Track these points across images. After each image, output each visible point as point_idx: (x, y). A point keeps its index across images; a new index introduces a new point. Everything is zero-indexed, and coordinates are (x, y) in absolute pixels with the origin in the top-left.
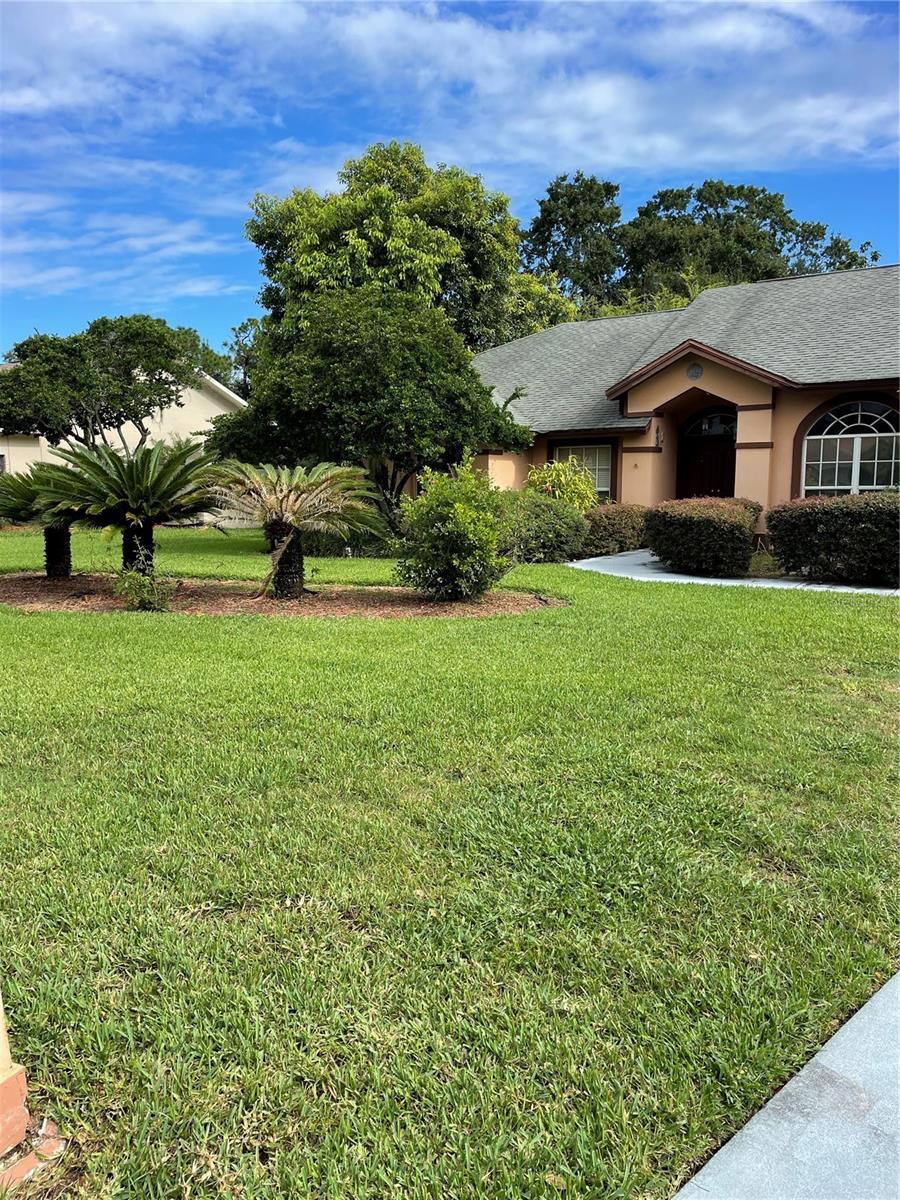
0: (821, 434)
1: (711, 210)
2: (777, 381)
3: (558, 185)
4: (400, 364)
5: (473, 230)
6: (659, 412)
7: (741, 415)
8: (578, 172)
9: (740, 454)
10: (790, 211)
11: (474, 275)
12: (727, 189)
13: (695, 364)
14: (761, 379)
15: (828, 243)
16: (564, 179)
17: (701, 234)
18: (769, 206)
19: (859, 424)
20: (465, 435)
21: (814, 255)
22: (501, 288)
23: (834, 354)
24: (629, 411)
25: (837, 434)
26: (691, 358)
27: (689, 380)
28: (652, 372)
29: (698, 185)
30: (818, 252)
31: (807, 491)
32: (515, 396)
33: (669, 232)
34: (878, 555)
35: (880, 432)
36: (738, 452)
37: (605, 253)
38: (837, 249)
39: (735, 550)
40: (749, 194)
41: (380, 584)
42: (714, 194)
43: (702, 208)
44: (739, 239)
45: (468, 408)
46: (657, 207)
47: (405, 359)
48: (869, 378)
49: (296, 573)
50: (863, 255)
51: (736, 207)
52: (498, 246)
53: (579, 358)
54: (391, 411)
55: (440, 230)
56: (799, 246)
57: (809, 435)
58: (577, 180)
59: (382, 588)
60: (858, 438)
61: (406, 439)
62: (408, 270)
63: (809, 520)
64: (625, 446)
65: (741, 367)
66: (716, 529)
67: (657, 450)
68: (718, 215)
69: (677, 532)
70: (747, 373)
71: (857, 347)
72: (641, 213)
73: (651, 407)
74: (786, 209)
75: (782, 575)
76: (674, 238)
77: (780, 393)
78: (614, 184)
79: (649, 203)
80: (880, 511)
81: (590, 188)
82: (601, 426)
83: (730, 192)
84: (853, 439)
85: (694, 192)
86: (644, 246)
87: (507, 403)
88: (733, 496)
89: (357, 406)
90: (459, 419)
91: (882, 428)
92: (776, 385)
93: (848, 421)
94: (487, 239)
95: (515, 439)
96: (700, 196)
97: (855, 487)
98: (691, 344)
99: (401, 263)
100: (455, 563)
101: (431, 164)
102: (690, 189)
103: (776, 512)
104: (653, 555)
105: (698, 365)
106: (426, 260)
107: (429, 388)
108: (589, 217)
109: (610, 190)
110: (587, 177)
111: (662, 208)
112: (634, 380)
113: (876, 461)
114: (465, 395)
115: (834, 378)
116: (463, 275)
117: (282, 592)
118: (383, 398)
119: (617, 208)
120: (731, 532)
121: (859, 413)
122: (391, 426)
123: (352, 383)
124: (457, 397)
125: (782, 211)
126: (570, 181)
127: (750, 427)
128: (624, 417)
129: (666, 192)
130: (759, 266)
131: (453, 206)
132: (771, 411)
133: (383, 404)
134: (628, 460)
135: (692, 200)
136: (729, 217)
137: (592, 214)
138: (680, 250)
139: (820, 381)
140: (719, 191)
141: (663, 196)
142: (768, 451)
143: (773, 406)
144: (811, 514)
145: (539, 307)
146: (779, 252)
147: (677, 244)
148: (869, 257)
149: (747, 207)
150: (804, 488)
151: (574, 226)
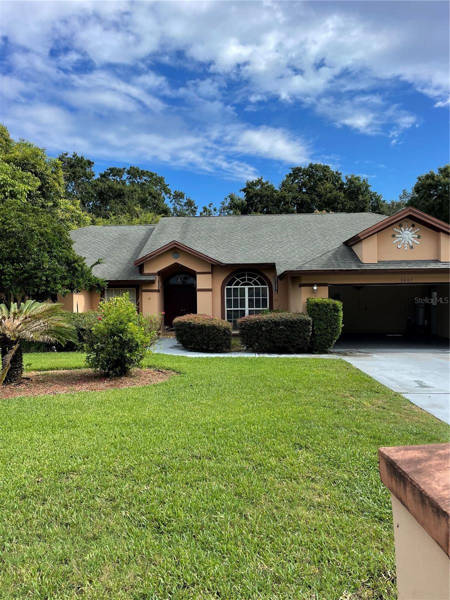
0: (232, 286)
1: (134, 179)
2: (213, 262)
3: (63, 157)
4: (38, 244)
5: (42, 174)
6: (159, 273)
7: (198, 276)
8: (74, 153)
9: (198, 293)
10: (168, 185)
11: (43, 198)
12: (142, 171)
13: (176, 252)
14: (207, 260)
15: (185, 201)
16: (66, 154)
17: (133, 190)
18: (159, 181)
19: (246, 282)
20: (78, 283)
21: (181, 205)
22: (56, 205)
23: (233, 252)
24: (145, 272)
25: (238, 286)
26: (175, 249)
27: (173, 259)
28: (157, 254)
29: (128, 168)
30: (183, 204)
31: (227, 310)
32: (98, 263)
33: (119, 187)
34: (286, 340)
35: (255, 285)
36: (197, 292)
37: (89, 192)
38: (190, 203)
39: (227, 339)
40: (151, 175)
41: (52, 369)
42: (134, 173)
43: (130, 178)
44: (150, 194)
45: (79, 268)
46: (109, 175)
47: (40, 240)
48: (251, 263)
49: (20, 367)
50: (210, 208)
51: (145, 180)
52: (57, 184)
53: (106, 244)
54: (35, 268)
55: (29, 173)
56: (174, 200)
57: (227, 286)
58: (74, 156)
59: (55, 371)
60: (247, 288)
61: (45, 285)
62: (11, 191)
63: (258, 325)
64: (143, 289)
65: (198, 255)
66: (218, 330)
67: (158, 291)
68: (138, 182)
69: (197, 332)
70: (201, 258)
71: (240, 249)
72: (101, 176)
73: (156, 271)
74: (166, 184)
75: (246, 350)
76: (121, 190)
77: (215, 267)
78: (91, 161)
79: (105, 172)
80: (287, 321)
81: (81, 161)
82: (131, 279)
83: (143, 173)
84: (245, 288)
85: (126, 170)
86: (108, 192)
87: (92, 266)
88: (196, 313)
89: (13, 265)
90: (74, 273)
91: (256, 284)
92: (214, 264)
93: (243, 280)
94: (50, 180)
95: (98, 285)
96: (129, 173)
97: (247, 309)
98: (174, 243)
99: (6, 187)
100: (128, 355)
101: (14, 138)
102: (124, 169)
103: (243, 322)
104: (178, 343)
105: (178, 253)
106: (21, 187)
107: (55, 257)
108: (82, 175)
109: (90, 163)
110: (79, 156)
111: (111, 175)
112: (148, 258)
113: (254, 298)
114: (76, 261)
115: (237, 262)
116: (36, 196)
117: (10, 380)
118: (29, 261)
119: (92, 172)
120: (225, 331)
121: (246, 277)
122: (36, 278)
123: (10, 253)
124: (72, 263)
125: (165, 184)
126: (70, 156)
127: (203, 281)
128: (142, 275)
129: (113, 169)
130: (160, 207)
131: (32, 162)
132: (211, 275)
133: (30, 265)
134: (145, 296)
135: (125, 174)
136: (143, 184)
137: (83, 173)
138: (124, 196)
139: (232, 263)
140: (138, 172)
141: (112, 170)
142: (210, 293)
143: (211, 273)
144: (259, 322)
145: (72, 216)
146: (164, 201)
147: (123, 193)
148: (213, 210)
149: (151, 181)
150: (226, 309)
151: (74, 178)
